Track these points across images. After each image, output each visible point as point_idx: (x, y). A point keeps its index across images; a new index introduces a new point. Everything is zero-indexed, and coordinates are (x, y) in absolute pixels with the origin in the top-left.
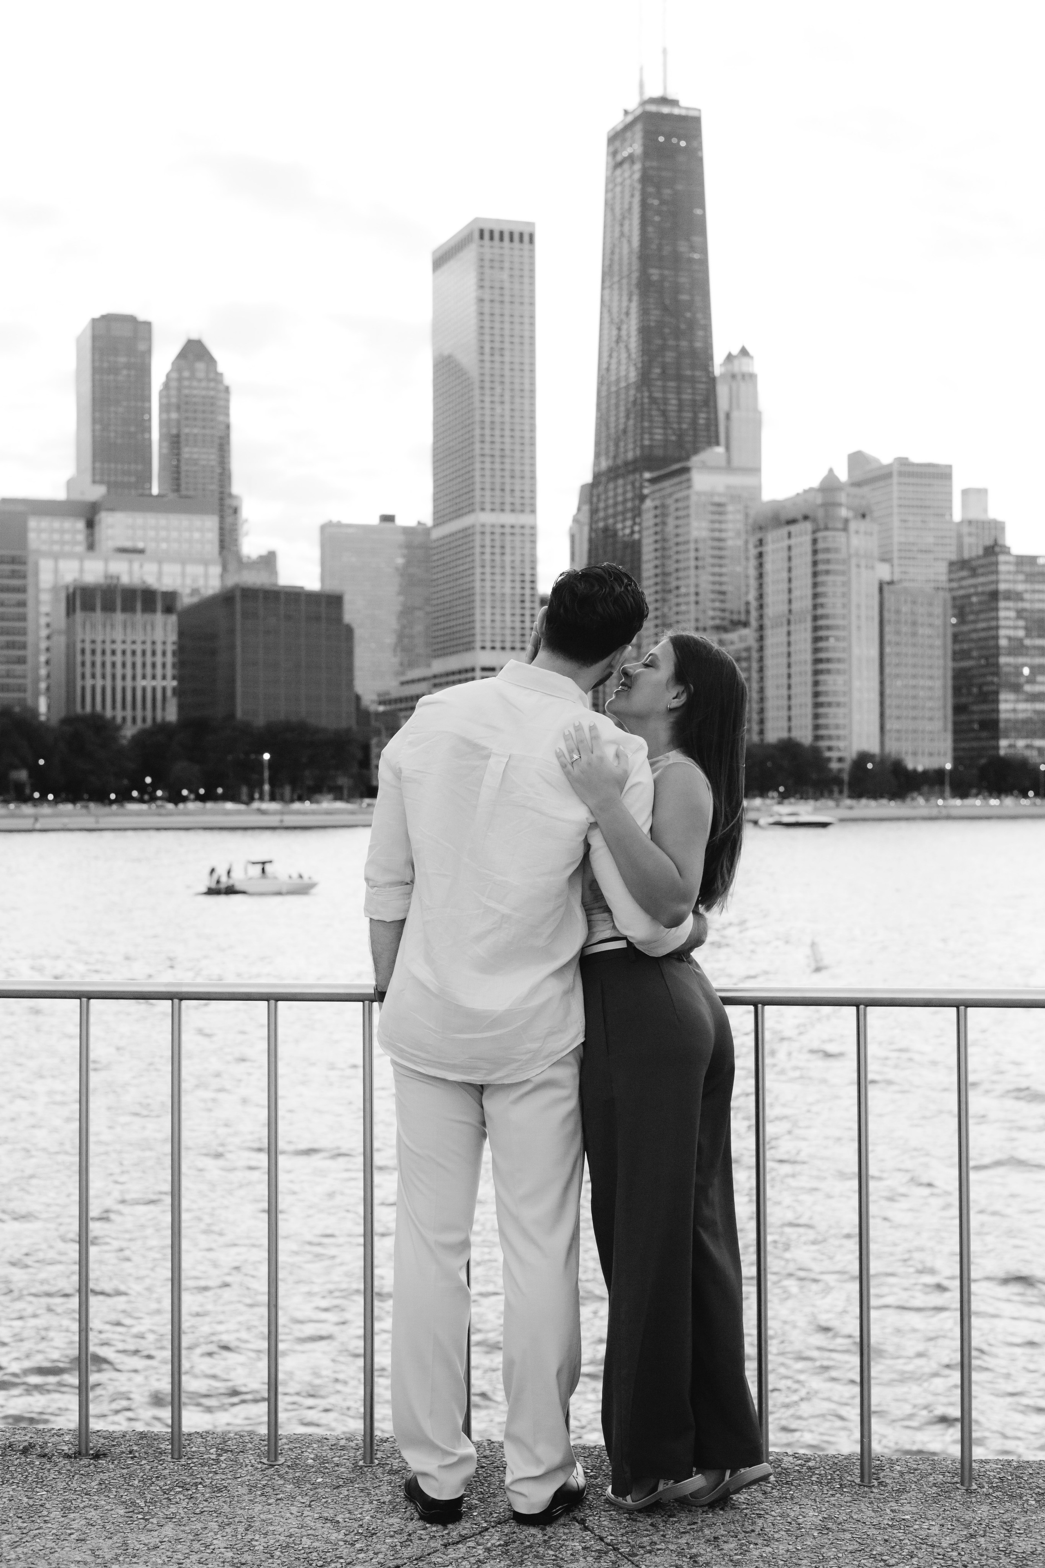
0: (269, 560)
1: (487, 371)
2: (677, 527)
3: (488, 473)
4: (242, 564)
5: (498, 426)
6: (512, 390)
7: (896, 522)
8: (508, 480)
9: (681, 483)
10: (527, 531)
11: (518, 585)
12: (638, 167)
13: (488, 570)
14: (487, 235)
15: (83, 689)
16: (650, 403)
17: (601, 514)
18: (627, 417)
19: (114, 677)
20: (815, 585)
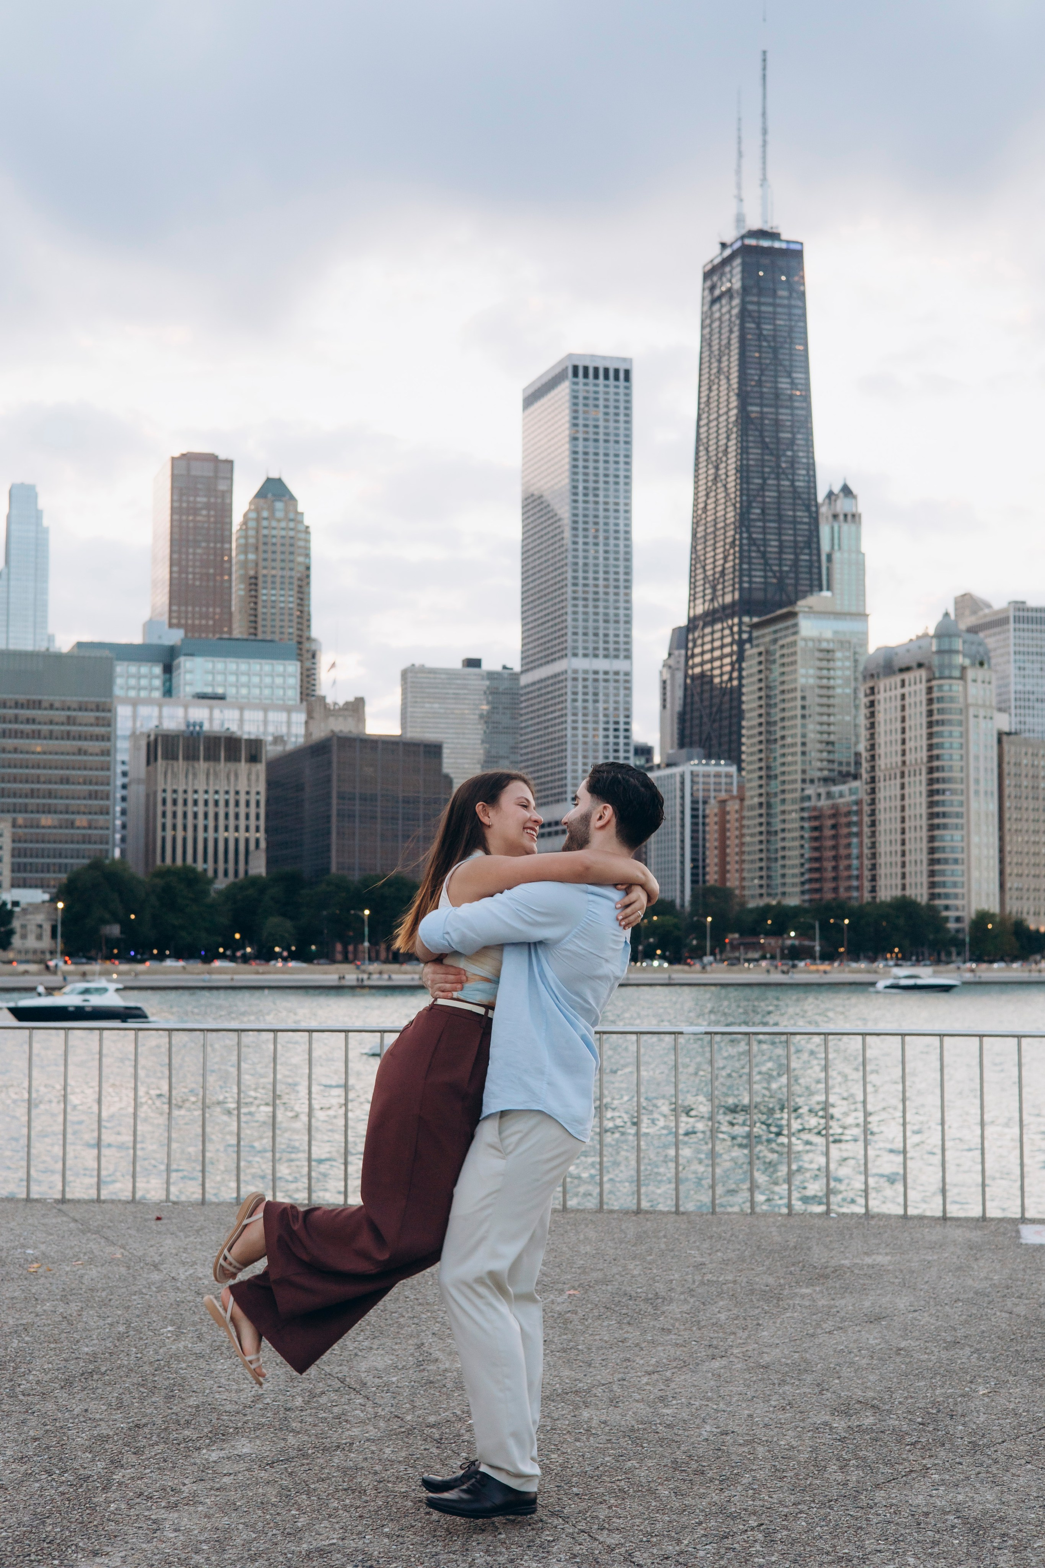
0: (357, 707)
1: (580, 512)
2: (783, 673)
3: (580, 617)
4: (330, 712)
5: (591, 569)
6: (606, 531)
7: (1012, 669)
8: (601, 624)
9: (787, 628)
10: (621, 677)
11: (611, 733)
12: (736, 301)
13: (580, 718)
14: (581, 372)
15: (164, 839)
16: (749, 545)
17: (697, 660)
18: (725, 558)
19: (195, 827)
20: (930, 736)
